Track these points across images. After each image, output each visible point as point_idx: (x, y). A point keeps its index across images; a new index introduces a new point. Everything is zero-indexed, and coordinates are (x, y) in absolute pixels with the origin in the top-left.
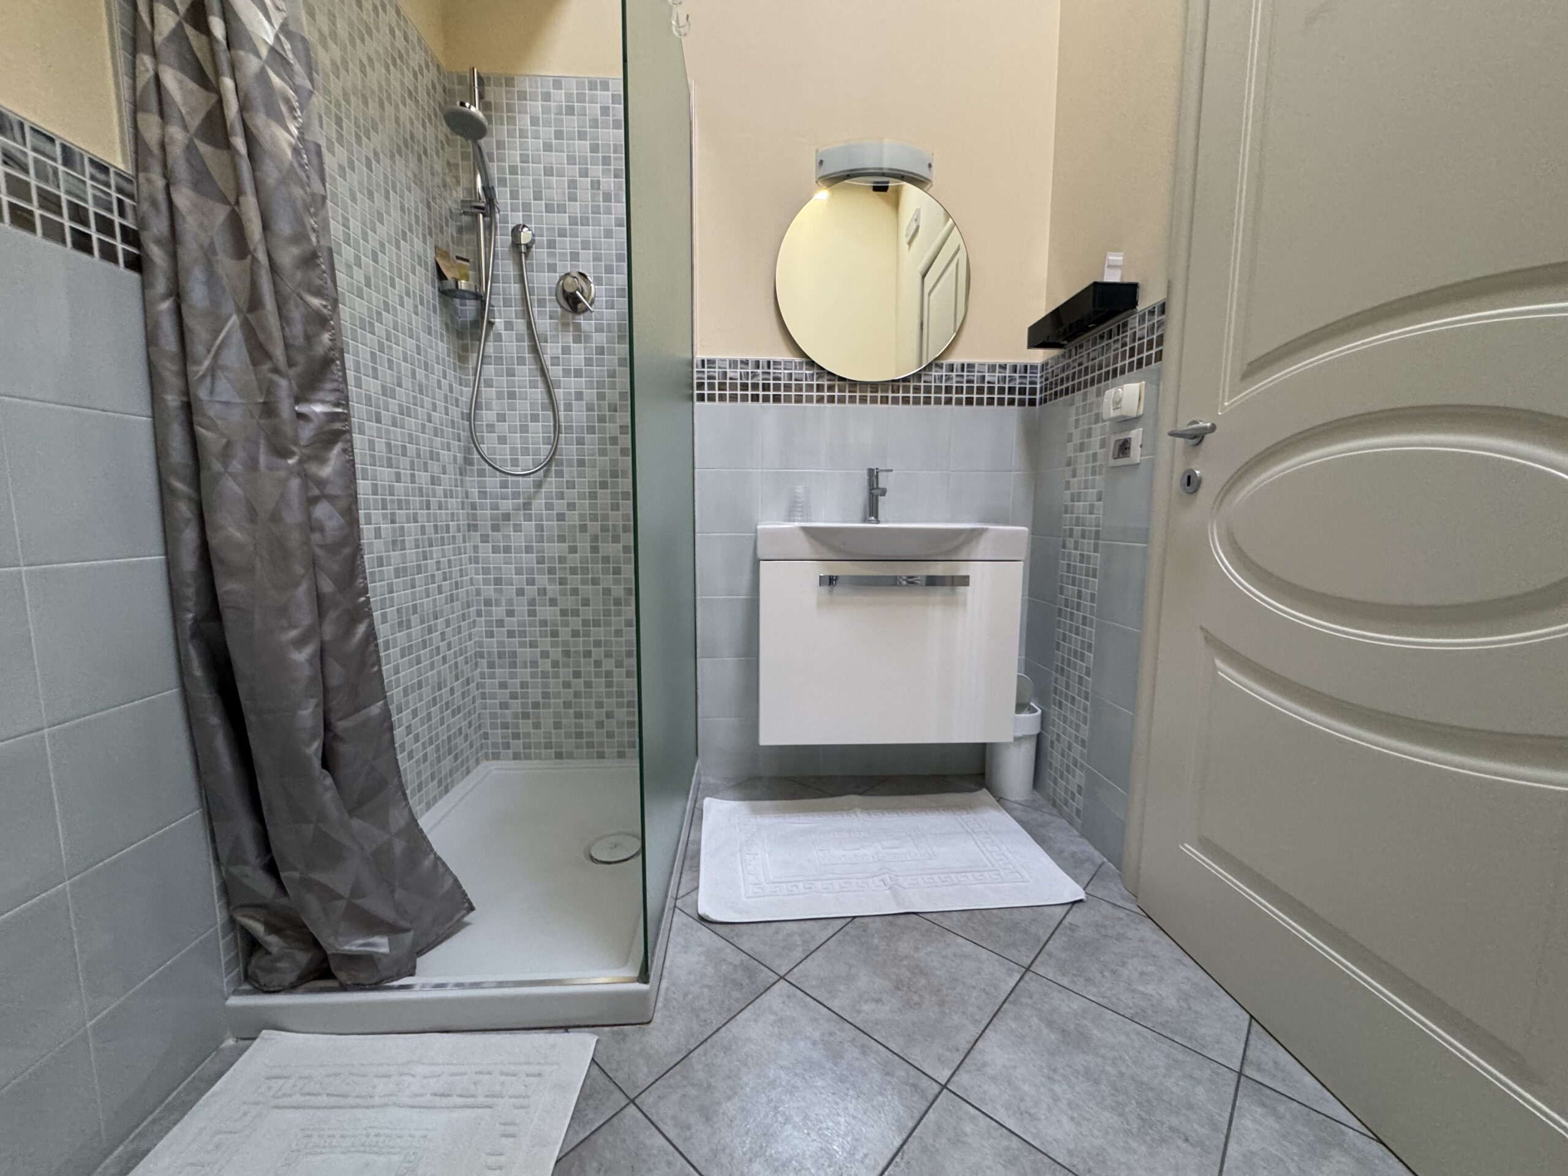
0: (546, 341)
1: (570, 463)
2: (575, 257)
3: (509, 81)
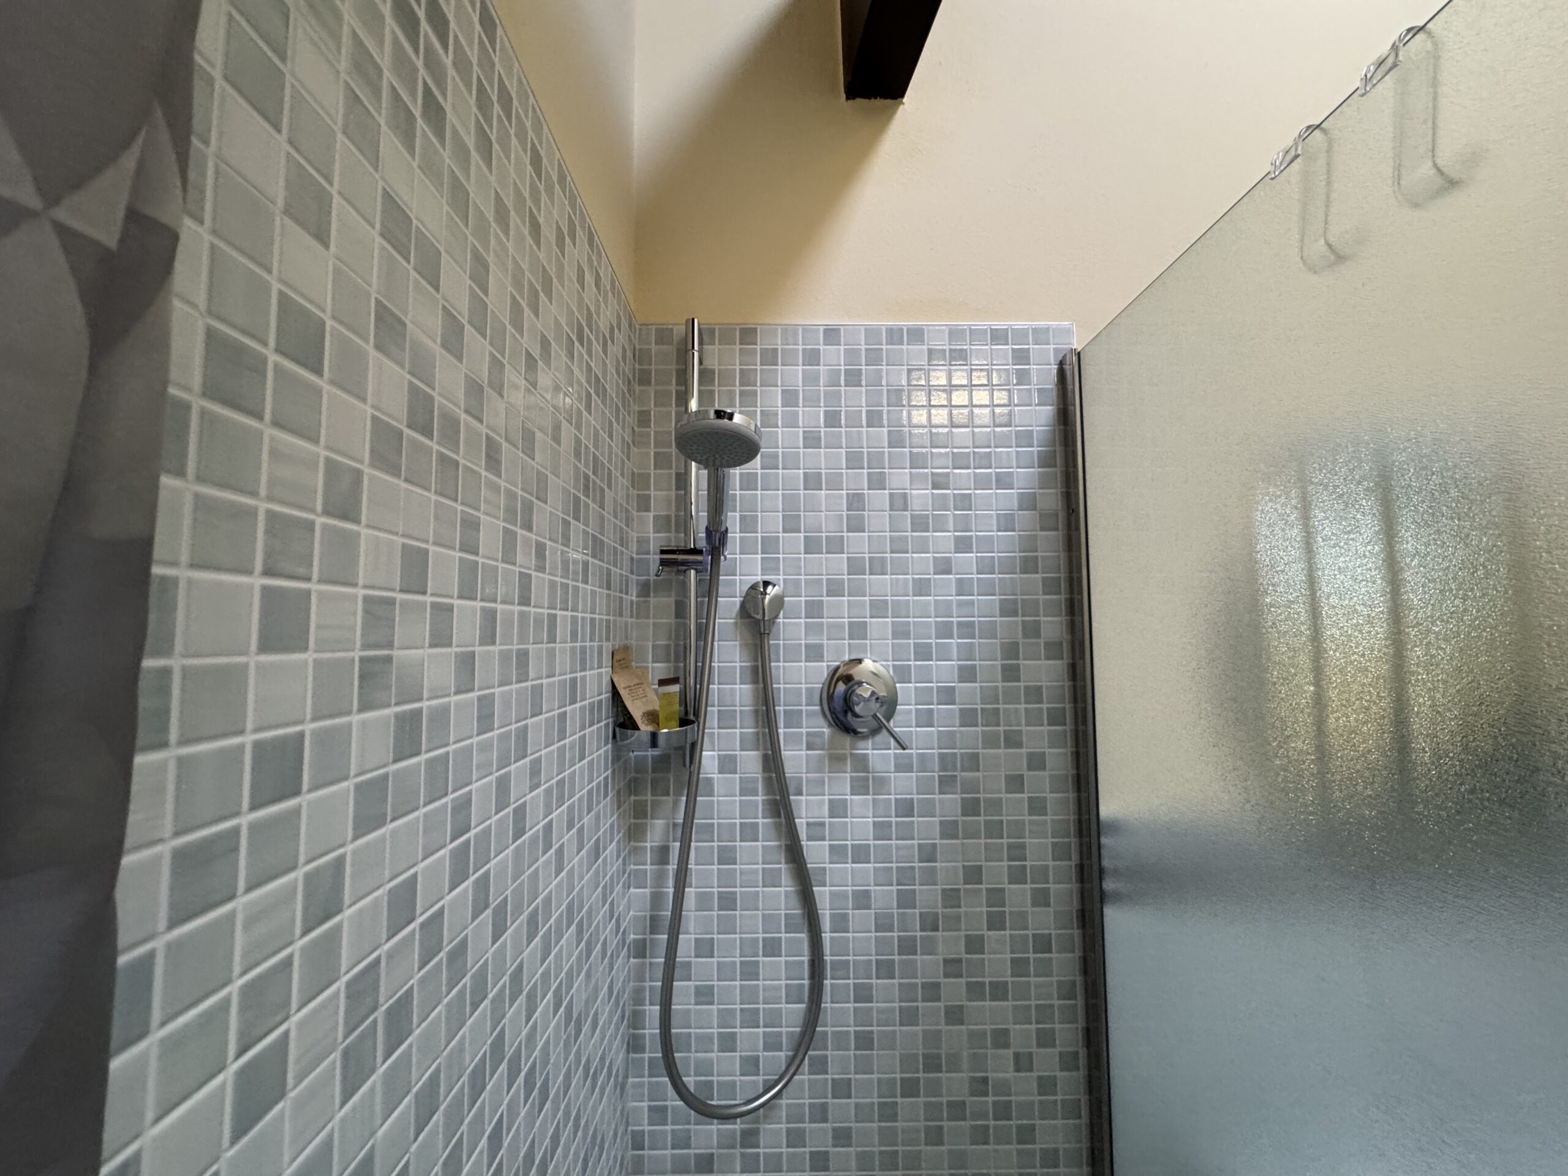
0: (799, 793)
2: (858, 631)
3: (748, 335)
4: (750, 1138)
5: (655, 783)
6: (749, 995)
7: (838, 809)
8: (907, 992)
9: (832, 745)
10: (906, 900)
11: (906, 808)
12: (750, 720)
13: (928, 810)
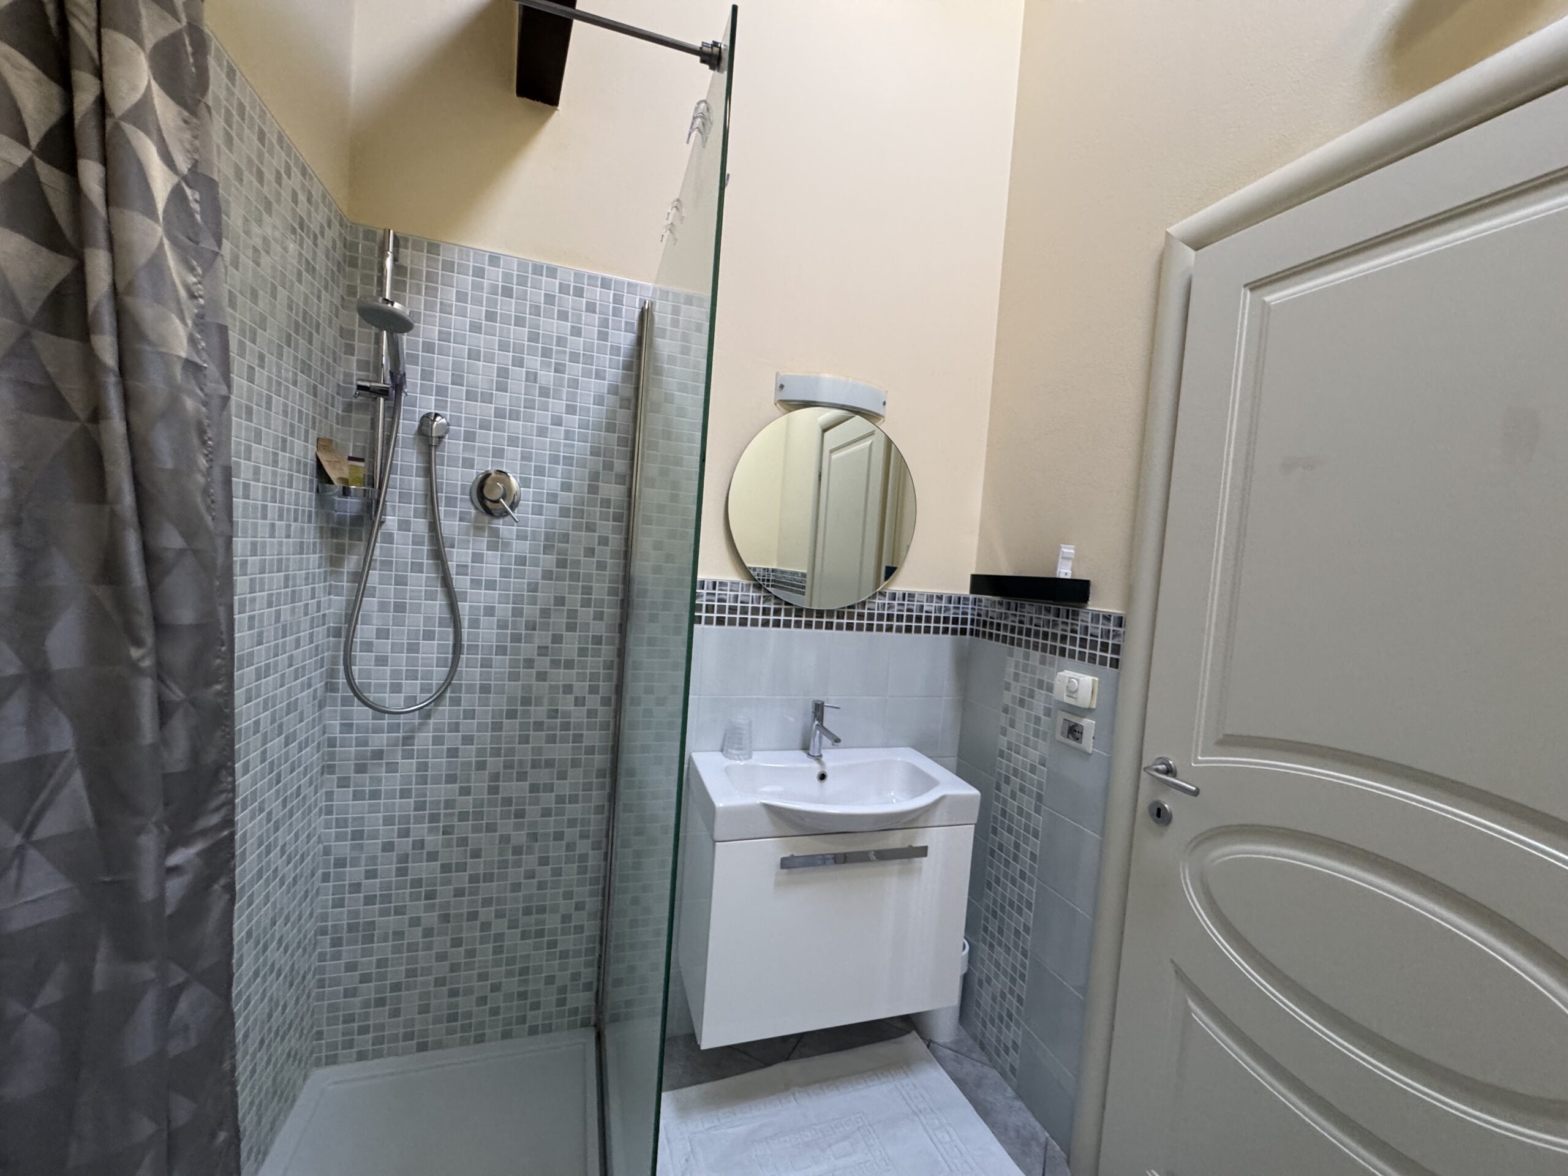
0: (453, 547)
1: (470, 689)
2: (498, 453)
3: (433, 248)
4: (408, 740)
5: (351, 531)
6: (411, 662)
7: (477, 558)
8: (514, 664)
9: (476, 520)
10: (517, 613)
11: (521, 561)
12: (421, 499)
13: (535, 563)
